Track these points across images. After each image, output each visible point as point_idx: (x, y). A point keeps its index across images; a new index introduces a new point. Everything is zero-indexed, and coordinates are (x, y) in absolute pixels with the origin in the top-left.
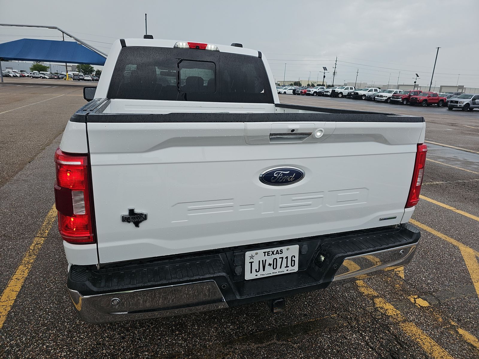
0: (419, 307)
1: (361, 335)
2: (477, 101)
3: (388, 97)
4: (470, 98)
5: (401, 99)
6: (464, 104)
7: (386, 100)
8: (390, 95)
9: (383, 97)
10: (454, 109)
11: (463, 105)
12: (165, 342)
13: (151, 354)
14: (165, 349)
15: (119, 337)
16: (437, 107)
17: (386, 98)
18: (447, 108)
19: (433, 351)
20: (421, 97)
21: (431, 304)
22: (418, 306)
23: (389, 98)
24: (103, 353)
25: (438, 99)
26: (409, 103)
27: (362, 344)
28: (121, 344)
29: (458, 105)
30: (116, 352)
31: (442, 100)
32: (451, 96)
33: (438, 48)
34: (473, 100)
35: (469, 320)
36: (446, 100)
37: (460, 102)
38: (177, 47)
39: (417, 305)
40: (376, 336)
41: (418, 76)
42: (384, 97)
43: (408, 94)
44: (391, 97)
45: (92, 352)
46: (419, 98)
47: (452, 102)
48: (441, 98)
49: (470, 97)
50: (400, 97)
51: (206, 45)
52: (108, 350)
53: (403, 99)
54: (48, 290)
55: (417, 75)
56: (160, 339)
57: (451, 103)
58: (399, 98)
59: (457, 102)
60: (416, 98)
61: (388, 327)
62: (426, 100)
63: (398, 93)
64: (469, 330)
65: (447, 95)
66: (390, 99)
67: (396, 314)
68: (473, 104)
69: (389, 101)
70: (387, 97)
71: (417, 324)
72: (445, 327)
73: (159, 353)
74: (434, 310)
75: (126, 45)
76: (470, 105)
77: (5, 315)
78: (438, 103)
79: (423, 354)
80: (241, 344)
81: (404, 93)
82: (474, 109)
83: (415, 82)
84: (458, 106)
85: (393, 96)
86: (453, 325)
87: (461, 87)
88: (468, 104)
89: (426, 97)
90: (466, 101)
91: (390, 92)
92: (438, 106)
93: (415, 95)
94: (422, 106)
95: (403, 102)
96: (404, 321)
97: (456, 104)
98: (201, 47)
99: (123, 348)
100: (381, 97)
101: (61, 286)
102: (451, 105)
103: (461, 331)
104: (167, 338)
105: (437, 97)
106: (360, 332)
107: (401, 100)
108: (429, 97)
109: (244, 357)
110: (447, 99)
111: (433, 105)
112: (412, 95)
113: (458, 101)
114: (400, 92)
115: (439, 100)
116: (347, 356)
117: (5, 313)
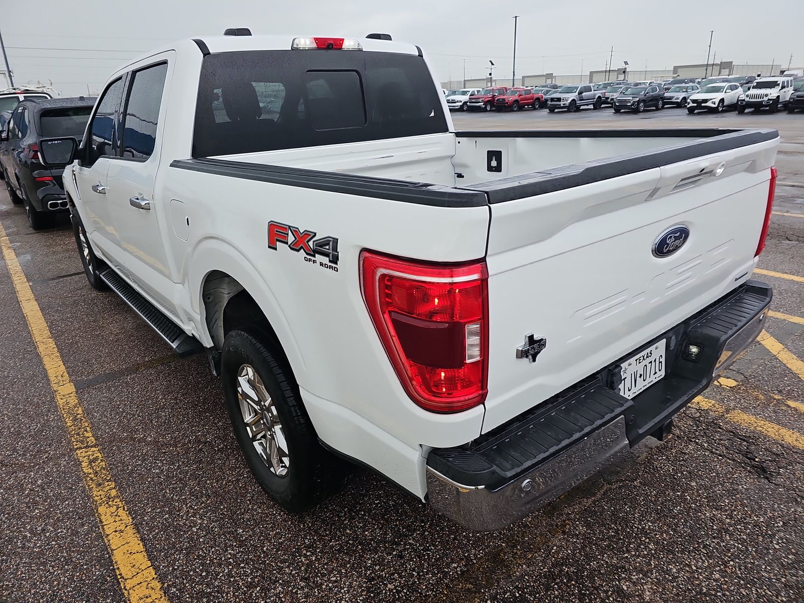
0: (729, 388)
1: (697, 444)
2: (585, 95)
3: (463, 102)
4: (576, 92)
5: (482, 103)
6: (569, 101)
7: (462, 106)
8: (466, 98)
9: (455, 102)
10: (556, 110)
11: (567, 103)
12: (466, 540)
13: (462, 563)
14: (475, 549)
15: (392, 558)
16: (531, 110)
17: (461, 104)
18: (548, 110)
19: (783, 436)
20: (510, 98)
21: (737, 381)
22: (727, 388)
23: (465, 103)
24: (390, 590)
25: (532, 98)
26: (494, 108)
27: (706, 454)
28: (405, 566)
29: (562, 103)
30: (410, 581)
31: (538, 99)
32: (548, 92)
33: (516, 17)
34: (579, 94)
35: (789, 388)
36: (542, 98)
37: (563, 100)
38: (297, 49)
39: (725, 386)
40: (713, 439)
41: (493, 64)
42: (458, 102)
43: (491, 93)
44: (467, 102)
45: (372, 595)
46: (507, 98)
47: (552, 99)
48: (536, 96)
49: (575, 90)
50: (480, 100)
51: (343, 40)
52: (393, 582)
53: (486, 103)
54: (197, 529)
55: (491, 62)
56: (455, 539)
57: (551, 101)
58: (480, 102)
59: (559, 100)
60: (504, 99)
61: (716, 424)
62: (517, 101)
63: (476, 93)
64: (798, 400)
65: (542, 90)
66: (467, 105)
67: (711, 405)
68: (580, 100)
69: (465, 108)
70: (461, 102)
71: (742, 409)
72: (772, 404)
73: (472, 558)
74: (746, 387)
75: (211, 52)
76: (576, 102)
77: (161, 597)
78: (533, 104)
79: (776, 443)
80: (570, 505)
81: (485, 92)
82: (581, 108)
83: (490, 74)
84: (562, 105)
85: (470, 99)
86: (779, 399)
87: (549, 76)
88: (574, 100)
89: (516, 97)
90: (572, 96)
91: (464, 93)
92: (534, 109)
93: (500, 94)
94: (512, 111)
95: (486, 107)
96: (727, 411)
97: (558, 103)
98: (335, 45)
99: (414, 570)
100: (452, 103)
101: (216, 516)
102: (552, 105)
103: (792, 403)
104: (464, 534)
105: (531, 95)
106: (693, 440)
107: (483, 105)
108: (520, 95)
109: (588, 520)
110: (545, 97)
111: (526, 107)
112: (496, 94)
113: (561, 98)
114: (478, 91)
115: (534, 99)
116: (704, 474)
117: (157, 594)
